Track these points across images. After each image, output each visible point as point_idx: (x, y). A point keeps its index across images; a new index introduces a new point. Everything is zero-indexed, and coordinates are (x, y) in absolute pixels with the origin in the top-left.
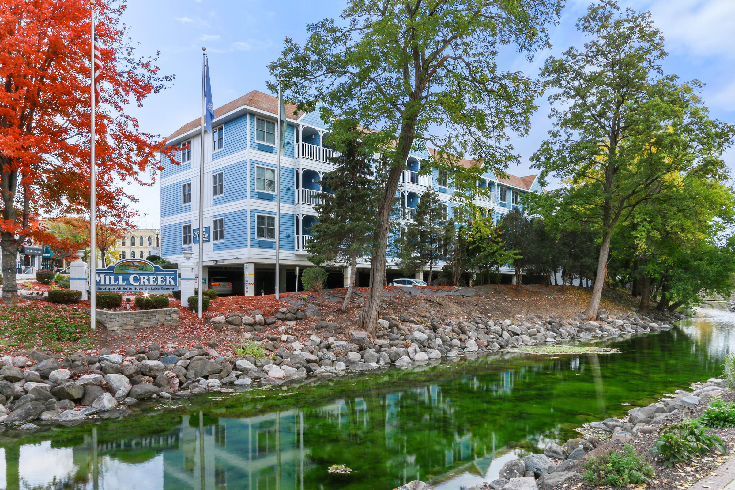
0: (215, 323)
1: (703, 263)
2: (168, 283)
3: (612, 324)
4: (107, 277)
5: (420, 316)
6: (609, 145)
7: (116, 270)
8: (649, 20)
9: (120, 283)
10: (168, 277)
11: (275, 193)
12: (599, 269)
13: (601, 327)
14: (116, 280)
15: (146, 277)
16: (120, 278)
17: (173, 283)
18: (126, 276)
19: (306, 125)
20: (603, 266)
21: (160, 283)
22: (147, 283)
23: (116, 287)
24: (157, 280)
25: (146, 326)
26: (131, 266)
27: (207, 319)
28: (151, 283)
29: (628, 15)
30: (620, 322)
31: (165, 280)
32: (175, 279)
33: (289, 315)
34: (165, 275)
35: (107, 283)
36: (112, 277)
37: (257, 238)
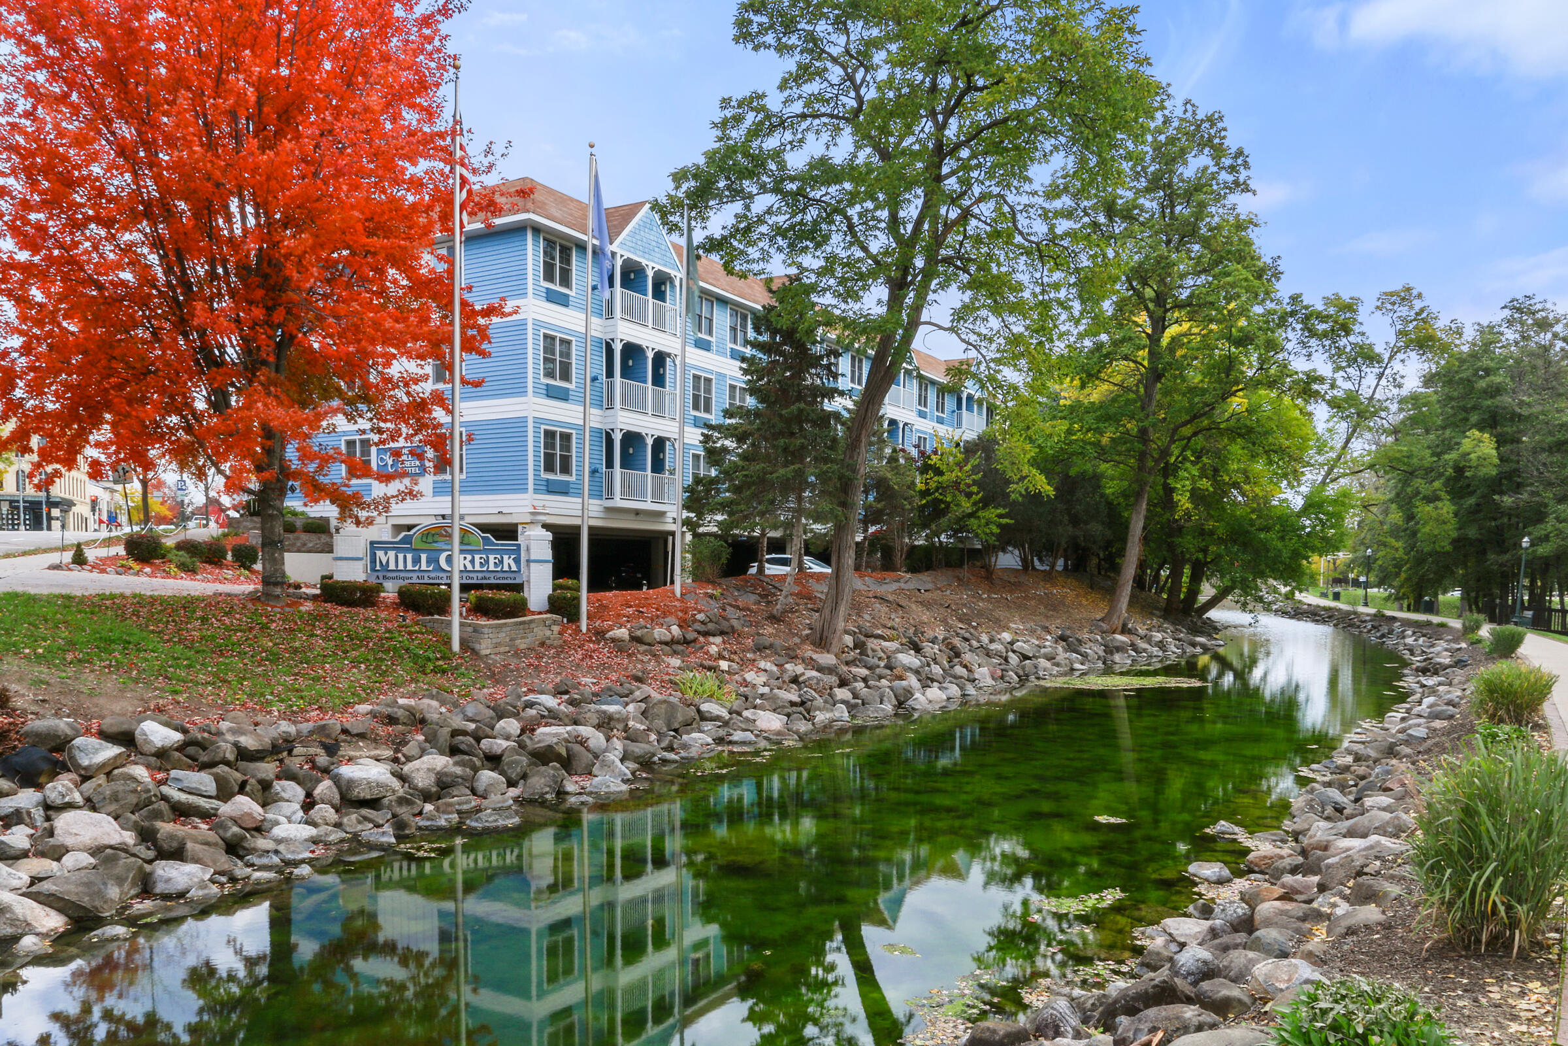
0: (613, 640)
1: (1271, 535)
2: (506, 568)
3: (1147, 639)
4: (401, 556)
5: (885, 626)
6: (1149, 331)
7: (416, 543)
8: (1220, 125)
9: (424, 567)
10: (506, 557)
11: (571, 386)
12: (1129, 545)
13: (1133, 645)
14: (416, 561)
15: (469, 557)
16: (424, 557)
17: (514, 568)
18: (434, 555)
19: (627, 255)
20: (1137, 539)
21: (492, 568)
22: (470, 568)
23: (414, 575)
24: (487, 561)
25: (522, 646)
26: (442, 535)
27: (600, 634)
28: (477, 568)
29: (1186, 111)
30: (1158, 636)
31: (501, 562)
32: (517, 561)
33: (711, 626)
34: (502, 552)
35: (401, 567)
36: (409, 557)
37: (545, 476)
